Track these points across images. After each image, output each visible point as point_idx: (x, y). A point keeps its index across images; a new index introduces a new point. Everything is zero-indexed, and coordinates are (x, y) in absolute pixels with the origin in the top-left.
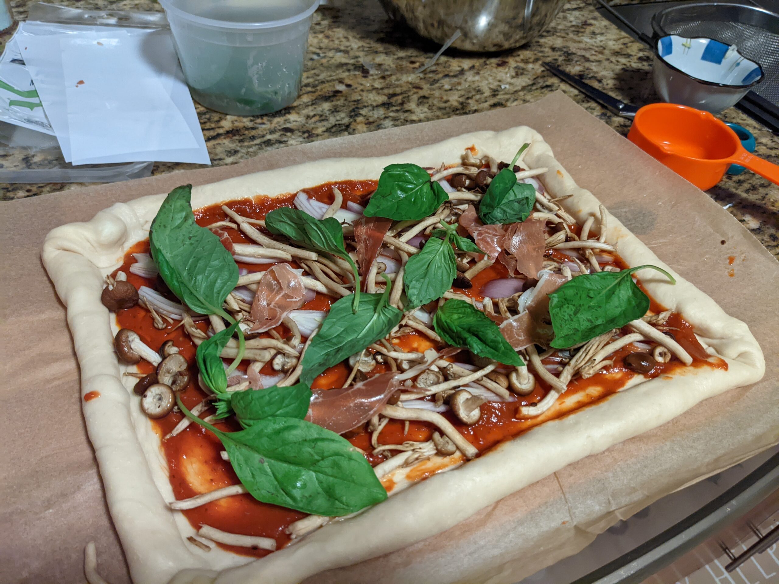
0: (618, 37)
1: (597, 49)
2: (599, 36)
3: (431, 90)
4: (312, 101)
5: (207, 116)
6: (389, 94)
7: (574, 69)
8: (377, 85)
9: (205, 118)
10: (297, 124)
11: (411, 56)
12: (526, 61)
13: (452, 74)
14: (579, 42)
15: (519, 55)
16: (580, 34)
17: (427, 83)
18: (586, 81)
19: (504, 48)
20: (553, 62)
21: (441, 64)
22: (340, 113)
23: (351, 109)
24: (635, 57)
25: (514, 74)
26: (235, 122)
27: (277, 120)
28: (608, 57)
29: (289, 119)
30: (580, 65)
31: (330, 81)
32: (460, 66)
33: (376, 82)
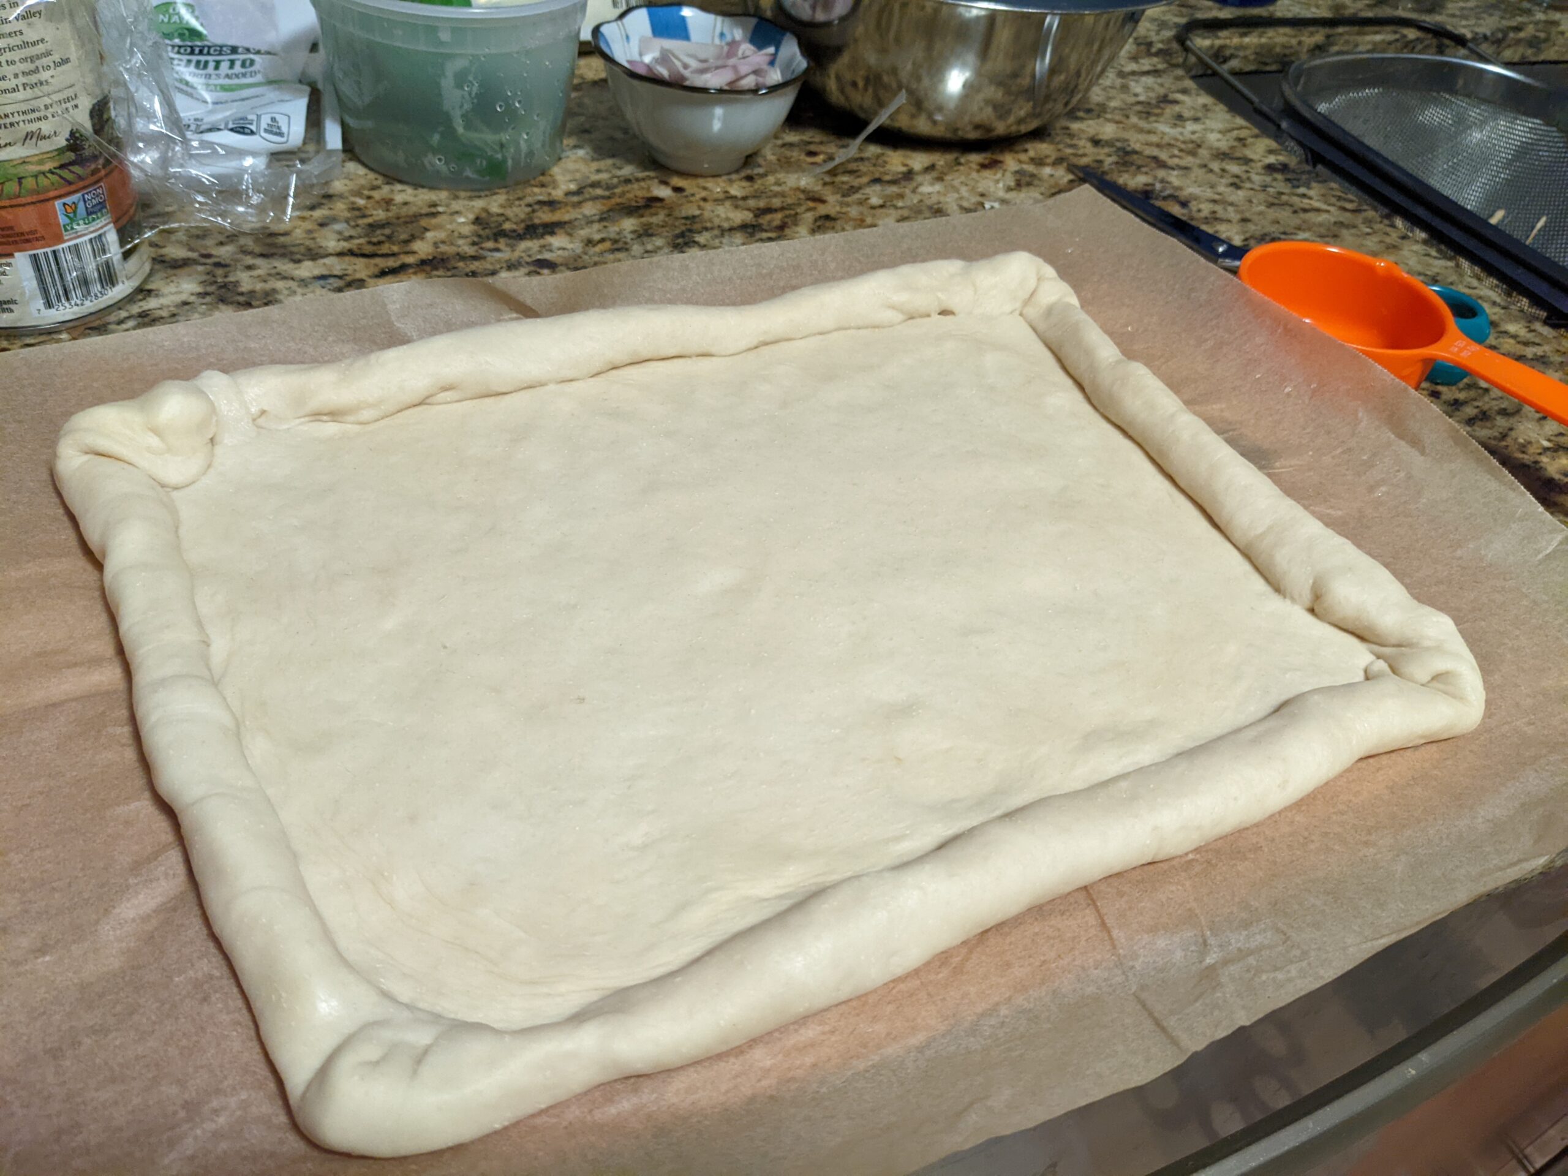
0: (1228, 126)
1: (1183, 146)
2: (1188, 123)
3: (842, 204)
4: (602, 213)
5: (387, 231)
6: (758, 209)
7: (1135, 181)
8: (735, 190)
9: (383, 235)
10: (566, 253)
11: (810, 143)
12: (1039, 162)
13: (887, 178)
14: (1149, 132)
15: (1026, 151)
16: (1152, 119)
17: (837, 193)
18: (1159, 203)
19: (995, 133)
20: (1095, 165)
21: (868, 159)
22: (654, 238)
23: (677, 231)
24: (1260, 164)
25: (1012, 184)
26: (441, 245)
27: (524, 245)
28: (1205, 162)
29: (550, 245)
30: (1146, 173)
31: (643, 179)
32: (905, 165)
33: (735, 186)
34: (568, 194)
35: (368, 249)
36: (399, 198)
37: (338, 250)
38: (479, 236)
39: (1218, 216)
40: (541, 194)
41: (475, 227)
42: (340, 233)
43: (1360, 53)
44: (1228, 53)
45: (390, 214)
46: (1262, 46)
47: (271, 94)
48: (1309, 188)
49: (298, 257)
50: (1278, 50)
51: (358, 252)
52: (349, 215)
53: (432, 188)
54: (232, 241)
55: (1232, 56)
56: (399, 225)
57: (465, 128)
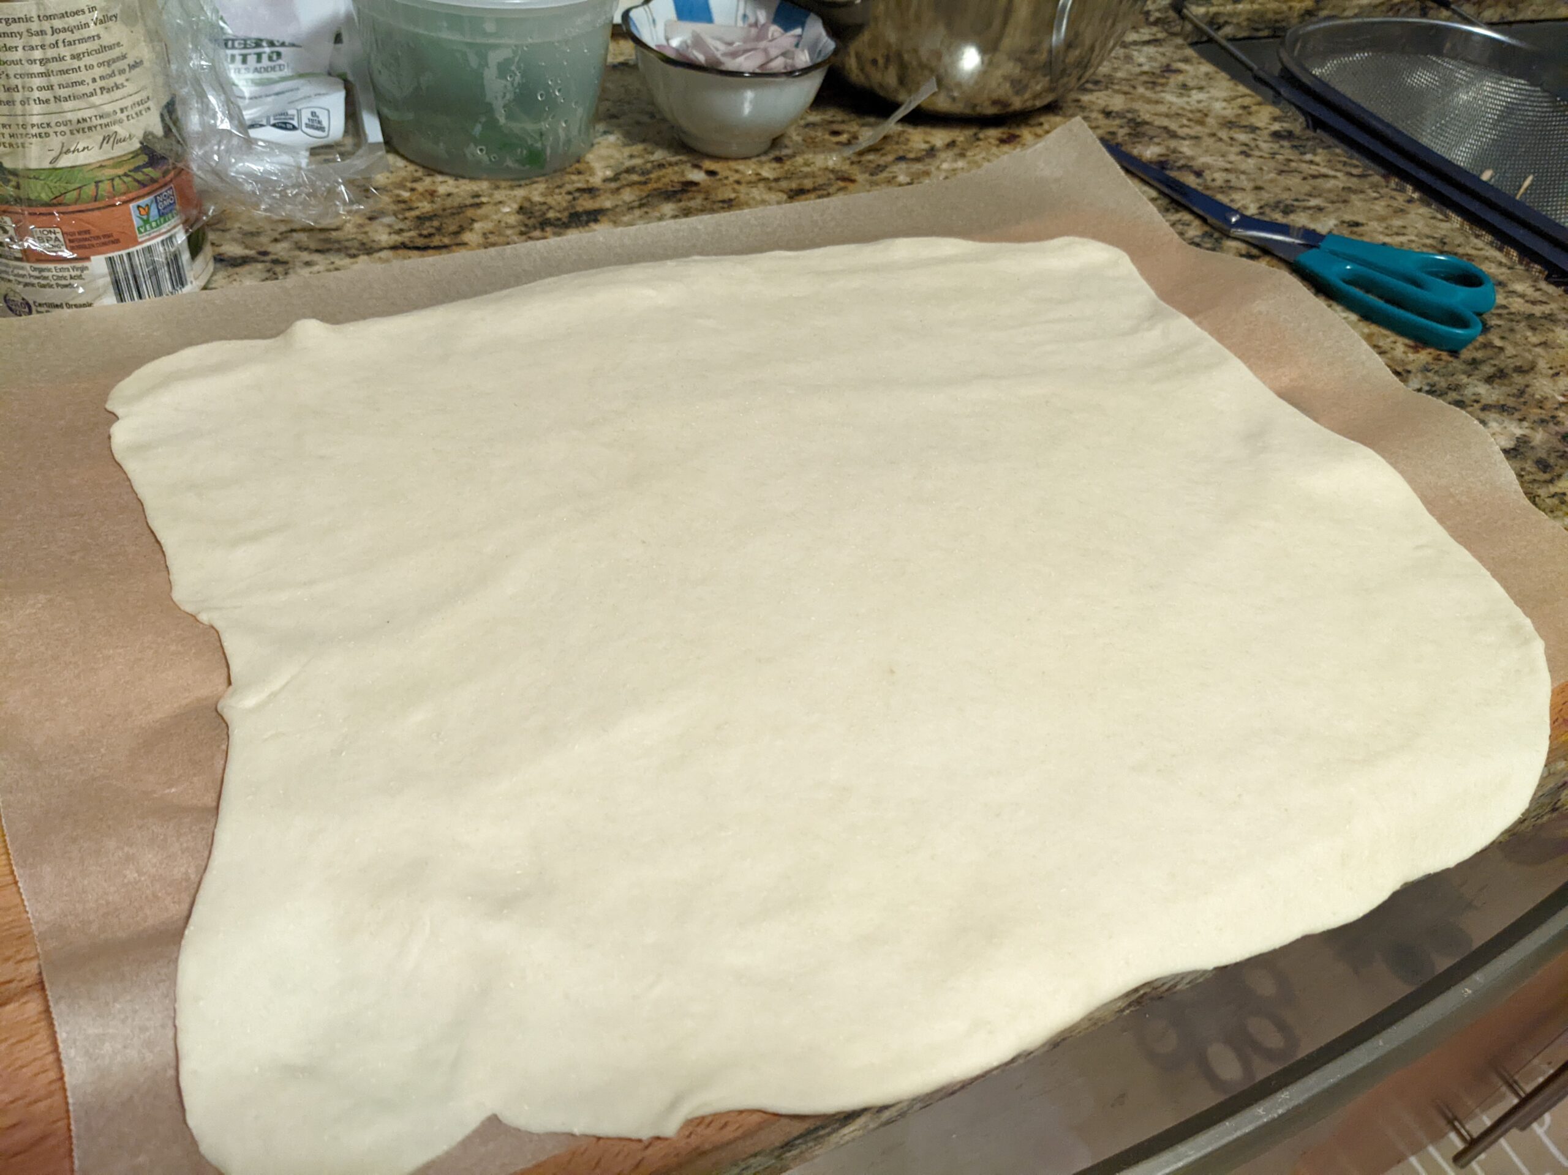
0: (1233, 94)
1: (1190, 115)
2: (1194, 92)
3: (871, 183)
4: (641, 199)
5: (436, 223)
6: (791, 190)
7: (1150, 152)
8: (766, 172)
9: (432, 227)
11: (832, 122)
13: (912, 155)
14: (1157, 102)
15: (1041, 125)
16: (1159, 88)
17: (865, 172)
18: (1173, 174)
19: (1011, 109)
20: (1108, 137)
21: (890, 137)
24: (1266, 132)
26: (490, 236)
28: (1214, 131)
30: (1159, 144)
31: (676, 164)
32: (927, 142)
33: (766, 167)
34: (606, 180)
35: (420, 242)
36: (442, 190)
37: (391, 243)
38: (526, 226)
39: (1232, 184)
40: (579, 181)
41: (521, 217)
42: (390, 226)
43: (1347, 18)
44: (1221, 20)
45: (435, 206)
46: (1255, 12)
47: (306, 88)
48: (1315, 154)
49: (353, 251)
50: (1270, 15)
51: (411, 245)
52: (394, 207)
53: (472, 179)
54: (286, 238)
55: (1226, 23)
56: (446, 217)
57: (507, 118)
